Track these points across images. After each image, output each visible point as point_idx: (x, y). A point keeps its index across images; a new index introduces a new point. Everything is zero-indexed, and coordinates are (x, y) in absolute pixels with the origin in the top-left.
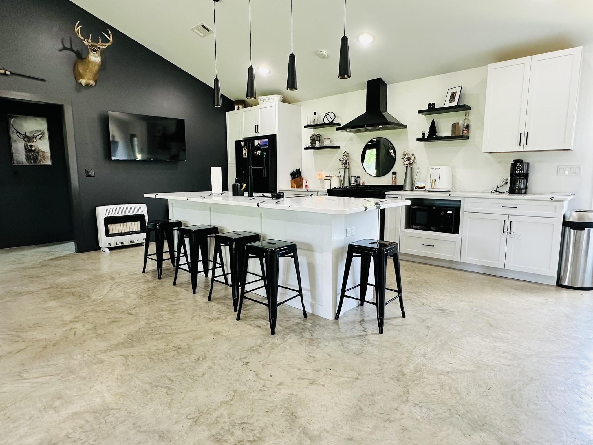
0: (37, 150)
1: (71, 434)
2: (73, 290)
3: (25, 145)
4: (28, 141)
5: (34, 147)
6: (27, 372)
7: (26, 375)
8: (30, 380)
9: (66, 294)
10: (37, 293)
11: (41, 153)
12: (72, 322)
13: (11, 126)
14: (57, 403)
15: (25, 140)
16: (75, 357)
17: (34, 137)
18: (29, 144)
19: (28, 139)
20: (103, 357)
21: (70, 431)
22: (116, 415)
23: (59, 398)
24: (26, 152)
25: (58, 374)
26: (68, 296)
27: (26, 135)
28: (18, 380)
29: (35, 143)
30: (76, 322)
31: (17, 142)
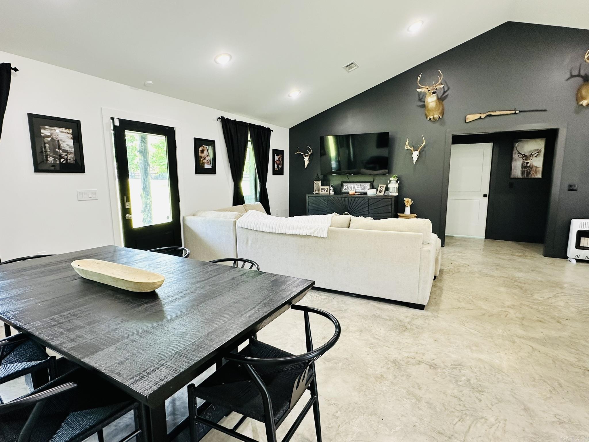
0: (531, 166)
1: (473, 367)
2: (523, 285)
3: (522, 163)
4: (525, 159)
5: (529, 164)
6: (468, 323)
7: (466, 324)
8: (467, 328)
9: (516, 287)
10: (496, 278)
11: (534, 168)
12: (508, 307)
13: (515, 149)
14: (474, 348)
15: (524, 158)
16: (498, 330)
17: (532, 155)
18: (526, 162)
19: (526, 157)
20: (517, 340)
21: (473, 366)
22: (504, 377)
23: (476, 346)
24: (522, 168)
25: (482, 333)
26: (517, 288)
27: (524, 155)
28: (461, 324)
29: (531, 160)
30: (512, 308)
31: (517, 160)
